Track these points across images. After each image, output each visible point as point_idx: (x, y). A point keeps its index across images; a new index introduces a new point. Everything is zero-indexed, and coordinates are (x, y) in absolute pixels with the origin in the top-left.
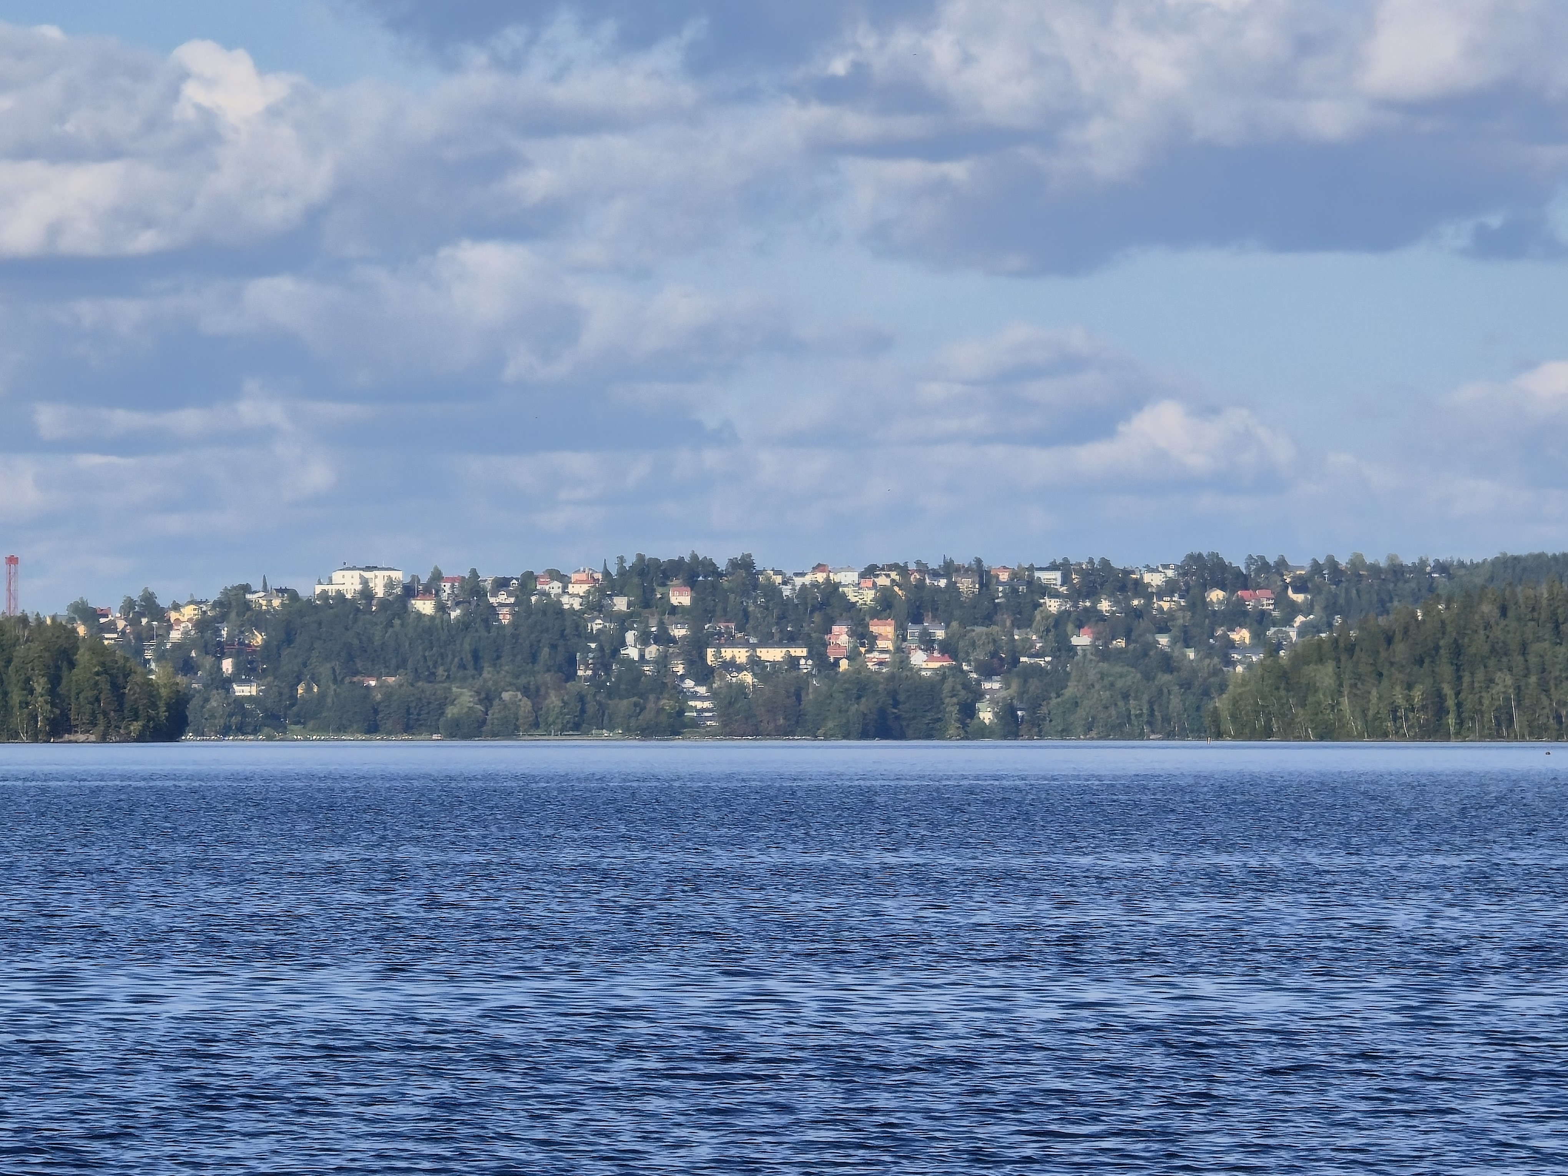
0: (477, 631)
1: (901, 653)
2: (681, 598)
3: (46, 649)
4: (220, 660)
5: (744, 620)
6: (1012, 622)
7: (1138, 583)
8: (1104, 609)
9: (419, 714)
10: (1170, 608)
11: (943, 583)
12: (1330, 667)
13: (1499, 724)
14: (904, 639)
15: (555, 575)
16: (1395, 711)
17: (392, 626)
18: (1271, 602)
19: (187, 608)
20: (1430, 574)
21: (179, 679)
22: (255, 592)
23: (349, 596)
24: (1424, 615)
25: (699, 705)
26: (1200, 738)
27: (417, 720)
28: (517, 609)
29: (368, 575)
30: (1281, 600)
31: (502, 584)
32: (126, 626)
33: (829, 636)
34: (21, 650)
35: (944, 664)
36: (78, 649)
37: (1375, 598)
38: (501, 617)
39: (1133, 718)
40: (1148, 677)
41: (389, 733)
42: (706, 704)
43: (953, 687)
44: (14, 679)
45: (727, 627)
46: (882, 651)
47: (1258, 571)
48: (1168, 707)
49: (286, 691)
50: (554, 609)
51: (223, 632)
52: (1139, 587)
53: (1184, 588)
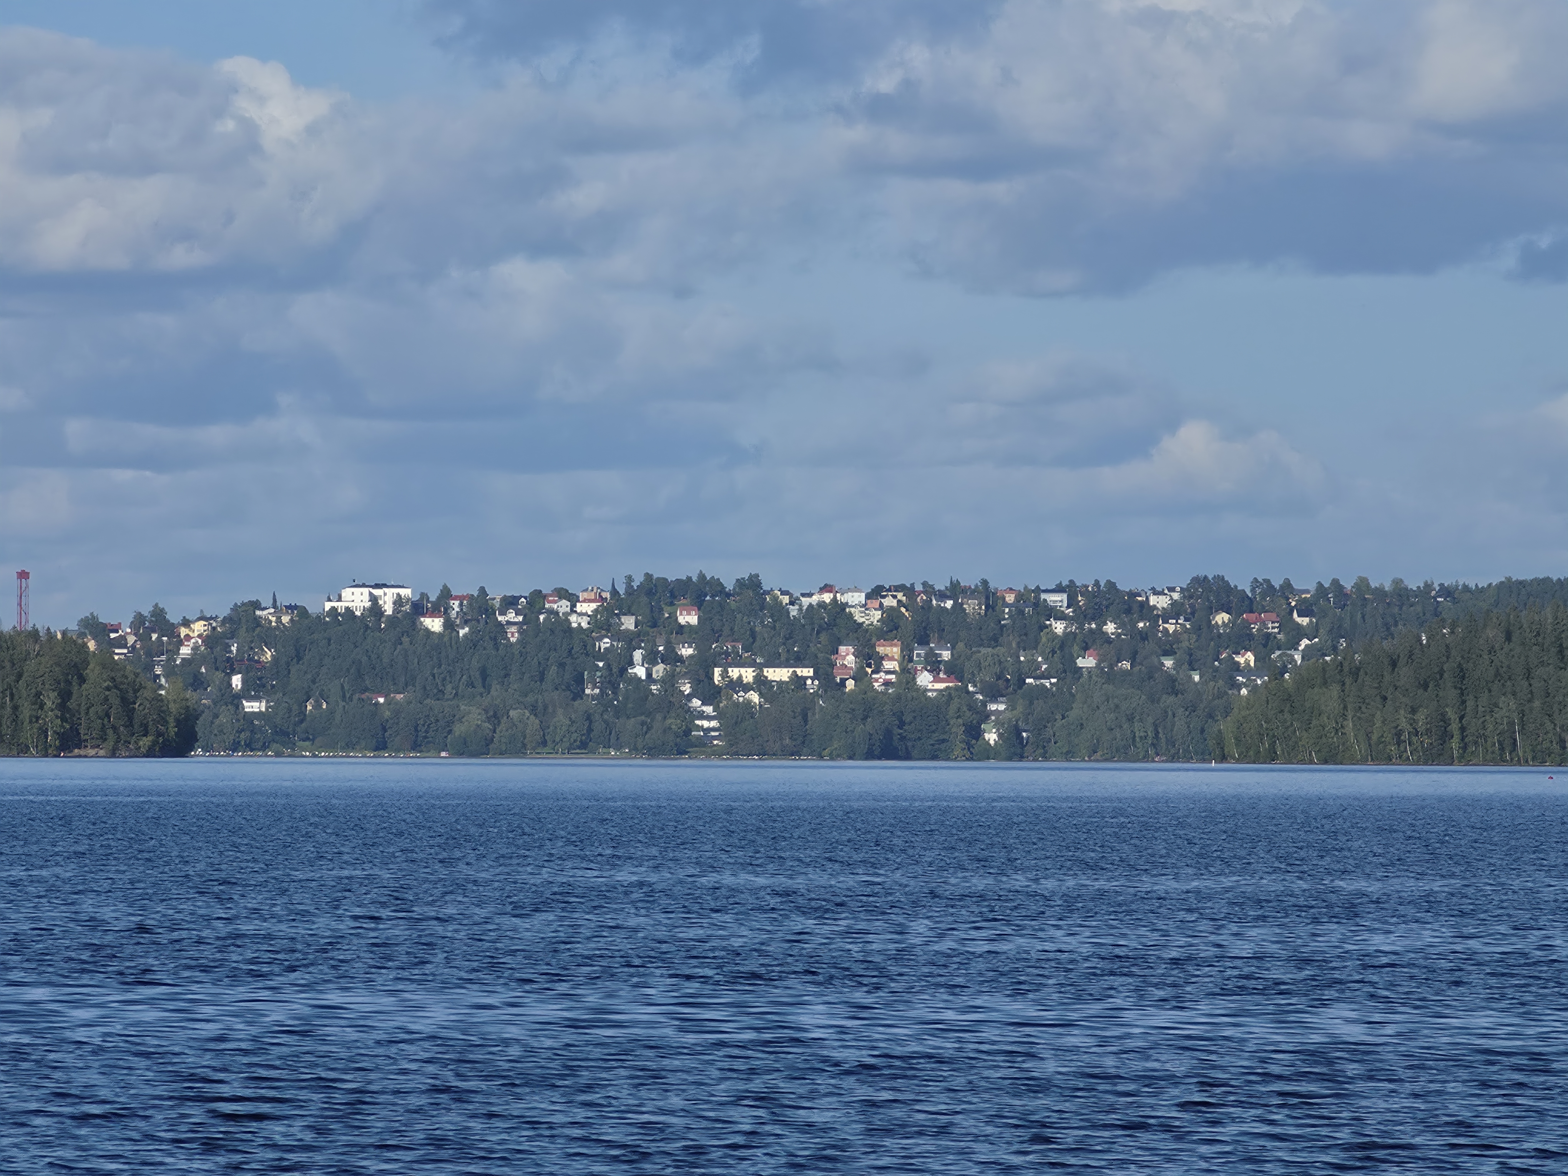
0: (485, 649)
1: (907, 673)
2: (689, 618)
3: (58, 664)
4: (229, 676)
5: (751, 641)
6: (1019, 643)
7: (1145, 605)
8: (1110, 631)
9: (427, 732)
10: (1175, 631)
11: (949, 604)
12: (1335, 690)
13: (1502, 749)
14: (911, 660)
15: (562, 594)
16: (1399, 734)
17: (401, 644)
18: (1277, 625)
19: (197, 624)
20: (1435, 598)
21: (189, 694)
22: (265, 609)
23: (358, 613)
24: (1428, 639)
25: (706, 724)
26: (1204, 761)
27: (426, 737)
28: (525, 627)
29: (377, 592)
30: (1286, 623)
31: (510, 602)
32: (136, 641)
33: (836, 656)
34: (30, 666)
35: (951, 684)
36: (88, 664)
37: (1380, 622)
38: (509, 635)
39: (1138, 739)
40: (1153, 699)
41: (398, 751)
42: (714, 724)
43: (959, 709)
44: (24, 693)
45: (734, 647)
46: (888, 672)
47: (1264, 595)
48: (1172, 730)
49: (295, 707)
50: (561, 625)
51: (232, 648)
52: (1145, 610)
53: (1189, 611)
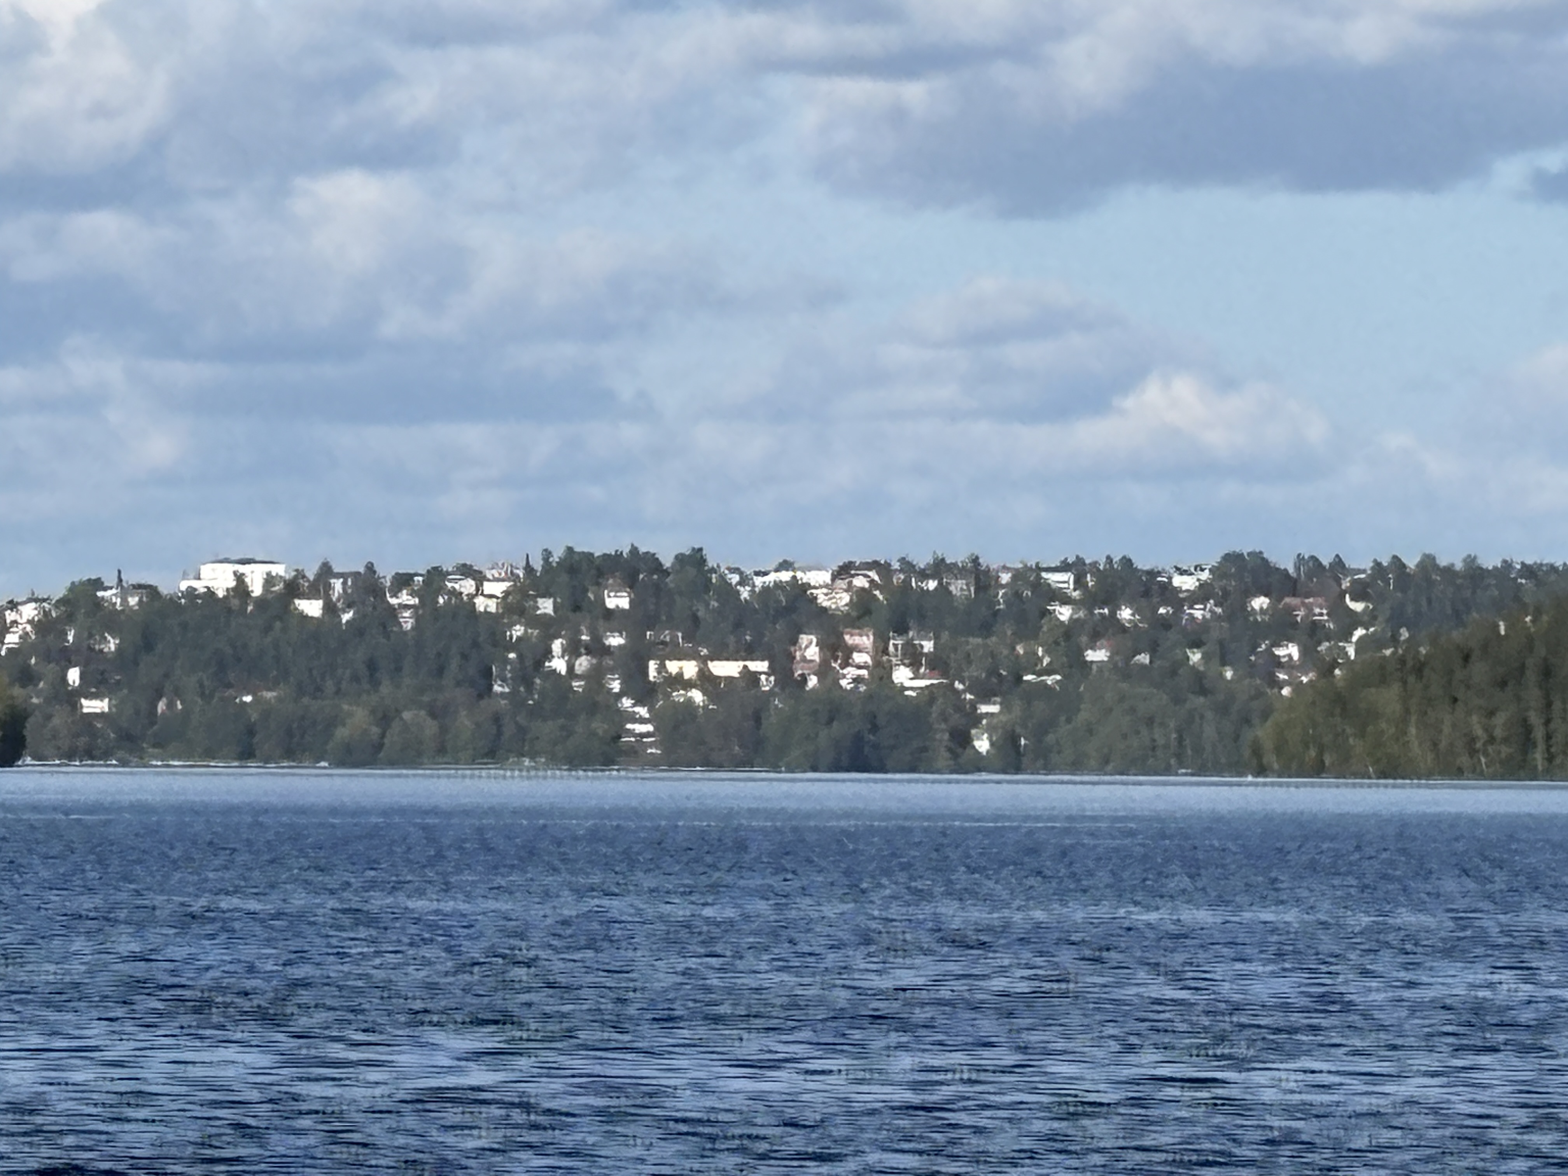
0: (372, 637)
1: (881, 668)
2: (618, 601)
4: (65, 669)
5: (694, 629)
6: (1015, 632)
7: (1167, 586)
8: (1125, 618)
9: (302, 736)
10: (1204, 618)
11: (932, 585)
12: (1394, 690)
14: (885, 651)
15: (466, 571)
16: (1471, 743)
17: (272, 630)
18: (1325, 611)
19: (26, 606)
20: (1515, 579)
21: (16, 691)
22: (108, 588)
23: (221, 594)
24: (1507, 629)
25: (638, 728)
27: (301, 743)
28: (421, 612)
29: (241, 569)
30: (1338, 609)
31: (403, 581)
33: (796, 647)
35: (934, 681)
37: (1449, 608)
38: (402, 621)
39: (1158, 749)
40: (1178, 700)
42: (649, 728)
43: (944, 710)
45: (672, 636)
46: (859, 667)
47: (1309, 576)
48: (1200, 737)
49: (144, 707)
50: (465, 610)
51: (68, 636)
52: (1168, 593)
53: (1220, 594)
